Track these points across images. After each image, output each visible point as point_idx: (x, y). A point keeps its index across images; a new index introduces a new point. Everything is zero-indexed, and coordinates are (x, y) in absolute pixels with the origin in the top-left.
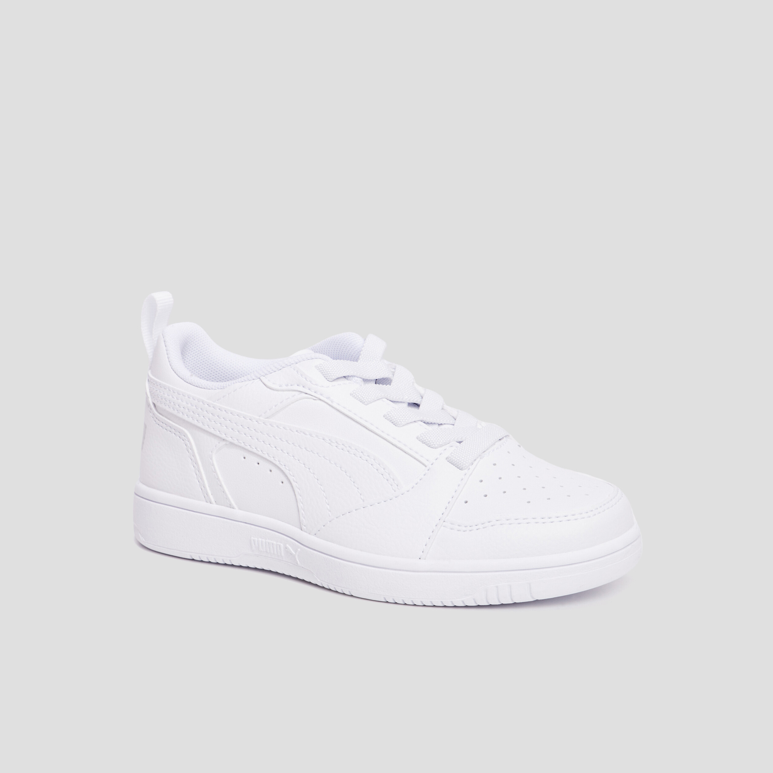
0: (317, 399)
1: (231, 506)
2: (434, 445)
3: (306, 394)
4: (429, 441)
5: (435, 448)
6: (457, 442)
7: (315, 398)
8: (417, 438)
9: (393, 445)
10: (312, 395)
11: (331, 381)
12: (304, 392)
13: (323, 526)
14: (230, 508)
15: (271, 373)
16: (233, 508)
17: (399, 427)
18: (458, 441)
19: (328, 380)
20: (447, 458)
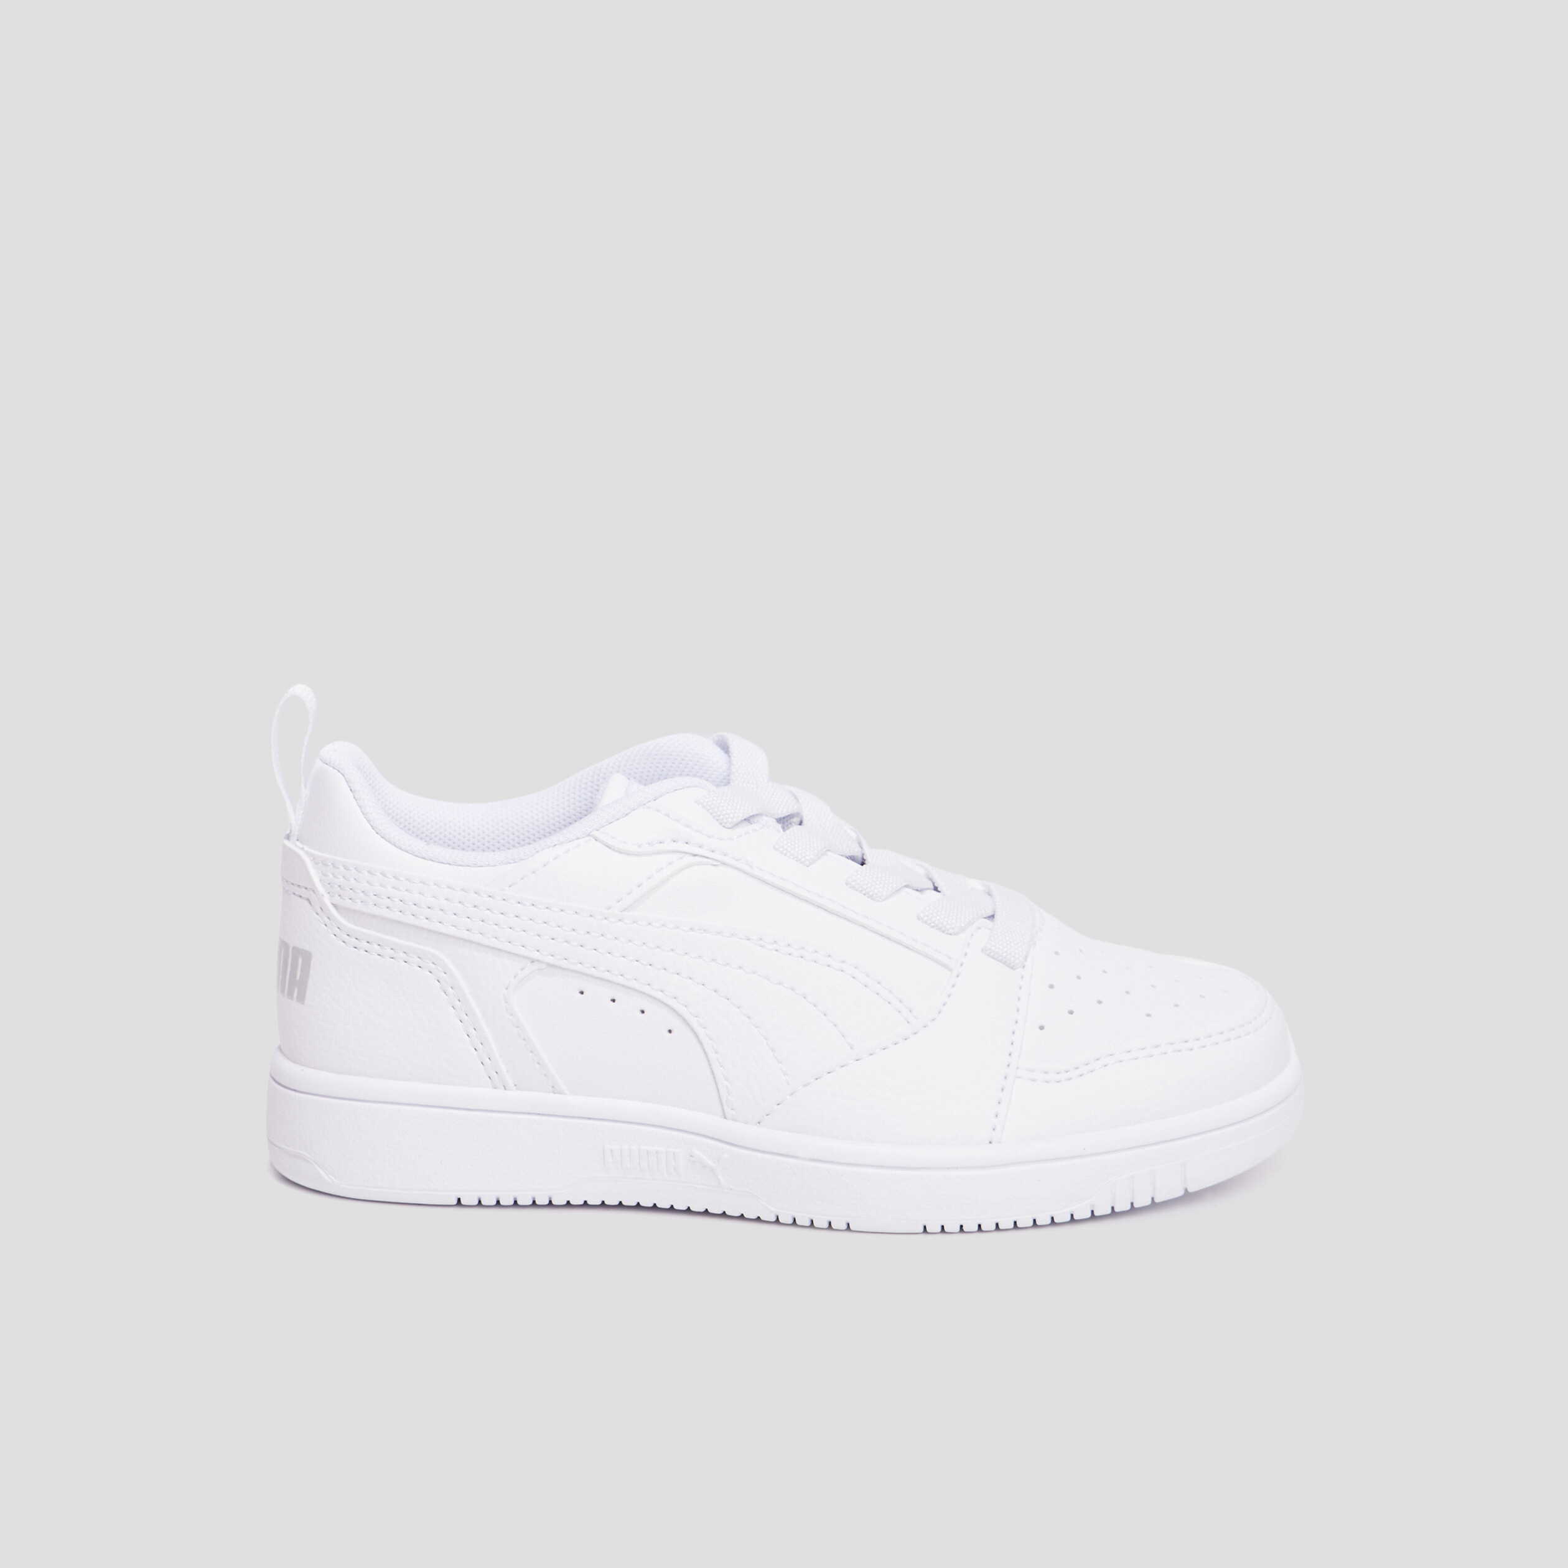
0: (718, 863)
1: (555, 1089)
2: (953, 928)
3: (695, 855)
4: (942, 923)
5: (955, 934)
6: (985, 918)
7: (715, 863)
8: (919, 918)
9: (882, 936)
10: (707, 858)
11: (730, 826)
12: (691, 852)
13: (776, 1106)
14: (554, 1093)
15: (611, 823)
16: (560, 1093)
17: (878, 901)
18: (985, 916)
19: (724, 827)
20: (982, 950)
